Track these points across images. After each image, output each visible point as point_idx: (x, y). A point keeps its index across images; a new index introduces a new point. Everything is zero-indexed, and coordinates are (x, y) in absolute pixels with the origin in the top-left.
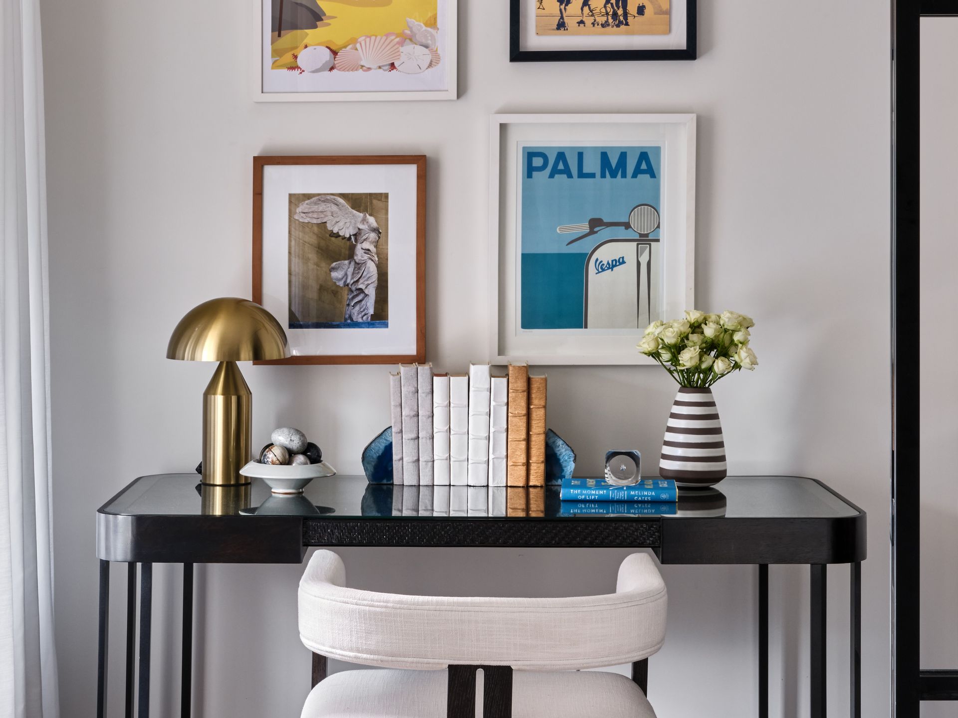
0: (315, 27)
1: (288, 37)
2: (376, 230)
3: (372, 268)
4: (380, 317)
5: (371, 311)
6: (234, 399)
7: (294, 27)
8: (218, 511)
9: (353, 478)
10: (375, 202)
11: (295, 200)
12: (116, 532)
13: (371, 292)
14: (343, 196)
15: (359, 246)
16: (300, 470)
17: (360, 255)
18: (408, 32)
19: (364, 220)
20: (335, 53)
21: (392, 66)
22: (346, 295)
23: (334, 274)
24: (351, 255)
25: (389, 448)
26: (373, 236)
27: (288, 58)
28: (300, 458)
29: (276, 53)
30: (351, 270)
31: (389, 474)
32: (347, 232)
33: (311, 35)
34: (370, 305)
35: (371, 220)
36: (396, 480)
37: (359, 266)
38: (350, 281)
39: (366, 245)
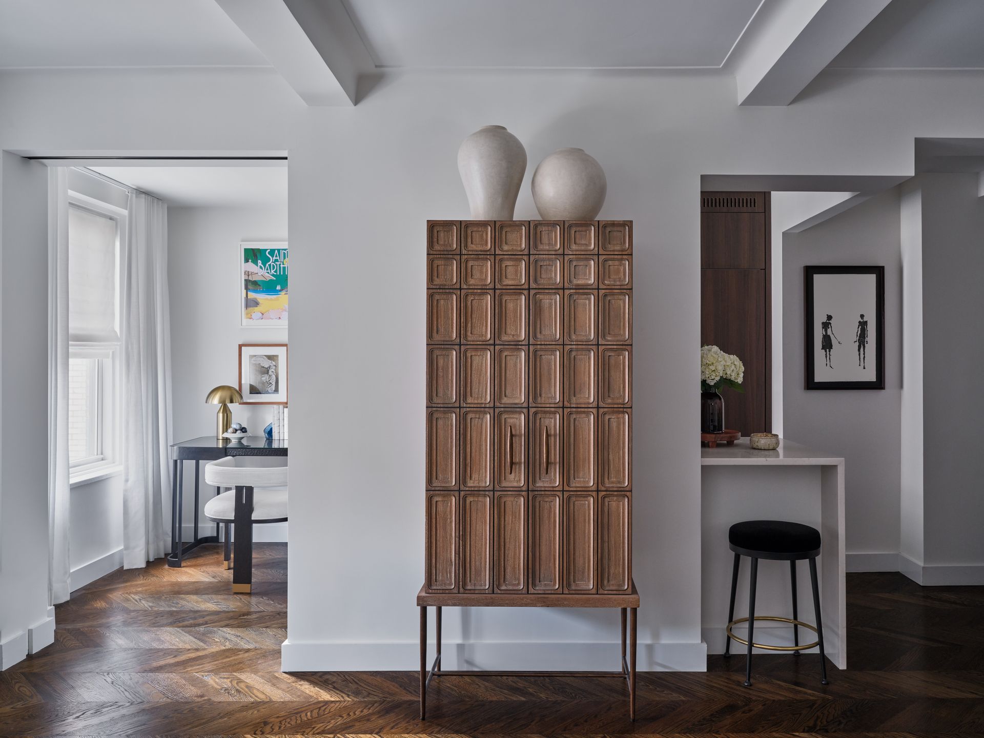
0: (257, 307)
1: (250, 309)
2: (275, 366)
3: (274, 377)
4: (276, 390)
5: (274, 389)
6: (225, 414)
7: (250, 307)
8: (221, 446)
9: (262, 437)
10: (275, 358)
11: (252, 357)
12: (174, 452)
13: (274, 383)
14: (265, 356)
15: (270, 370)
16: (239, 434)
17: (270, 373)
18: (284, 308)
19: (271, 363)
20: (263, 314)
21: (280, 318)
22: (266, 385)
23: (263, 378)
24: (268, 373)
25: (271, 429)
26: (274, 367)
27: (249, 316)
28: (239, 431)
29: (247, 314)
30: (268, 377)
31: (272, 436)
32: (266, 366)
33: (256, 309)
34: (273, 387)
35: (274, 363)
36: (273, 438)
37: (270, 376)
38: (267, 380)
39: (272, 370)
